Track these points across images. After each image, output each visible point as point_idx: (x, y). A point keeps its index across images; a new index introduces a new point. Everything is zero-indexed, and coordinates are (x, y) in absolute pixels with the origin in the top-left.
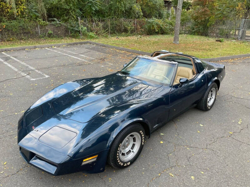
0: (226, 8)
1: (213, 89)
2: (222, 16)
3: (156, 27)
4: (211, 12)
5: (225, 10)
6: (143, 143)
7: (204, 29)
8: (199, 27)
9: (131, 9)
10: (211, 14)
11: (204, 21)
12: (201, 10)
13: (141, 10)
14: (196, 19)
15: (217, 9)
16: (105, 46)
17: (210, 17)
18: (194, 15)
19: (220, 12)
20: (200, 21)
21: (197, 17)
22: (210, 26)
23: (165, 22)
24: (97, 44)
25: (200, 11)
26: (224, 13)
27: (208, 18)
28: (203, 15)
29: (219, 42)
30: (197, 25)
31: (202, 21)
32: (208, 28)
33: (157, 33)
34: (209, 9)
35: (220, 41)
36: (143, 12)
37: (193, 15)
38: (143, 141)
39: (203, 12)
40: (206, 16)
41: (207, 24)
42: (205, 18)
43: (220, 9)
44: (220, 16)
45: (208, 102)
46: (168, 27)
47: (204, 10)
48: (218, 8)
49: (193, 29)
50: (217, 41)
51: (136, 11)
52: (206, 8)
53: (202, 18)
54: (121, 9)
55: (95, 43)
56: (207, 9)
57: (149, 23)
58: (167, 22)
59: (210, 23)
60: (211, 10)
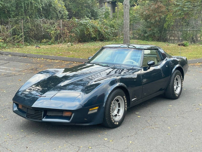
0: (186, 3)
1: (178, 76)
2: (182, 14)
3: (91, 30)
4: (167, 9)
5: (185, 5)
6: (126, 109)
7: (161, 32)
8: (153, 30)
9: (50, 5)
10: (167, 11)
11: (159, 22)
12: (152, 6)
13: (64, 7)
14: (147, 18)
15: (175, 5)
16: (26, 56)
17: (167, 16)
18: (145, 13)
19: (179, 8)
20: (153, 21)
21: (148, 15)
22: (168, 27)
23: (103, 23)
24: (13, 55)
25: (151, 8)
26: (185, 9)
27: (163, 16)
28: (157, 12)
29: (182, 47)
30: (150, 27)
31: (156, 21)
32: (165, 30)
33: (94, 39)
34: (164, 5)
35: (184, 45)
36: (69, 10)
37: (142, 13)
38: (126, 107)
39: (156, 9)
40: (160, 14)
41: (163, 25)
42: (160, 16)
43: (178, 4)
44: (180, 14)
45: (175, 90)
46: (109, 30)
47: (157, 6)
48: (176, 3)
49: (146, 33)
50: (179, 45)
51: (58, 8)
52: (159, 3)
53: (155, 17)
54: (36, 5)
55: (10, 53)
56: (161, 5)
57: (81, 24)
58: (106, 24)
59: (167, 23)
60: (167, 5)
